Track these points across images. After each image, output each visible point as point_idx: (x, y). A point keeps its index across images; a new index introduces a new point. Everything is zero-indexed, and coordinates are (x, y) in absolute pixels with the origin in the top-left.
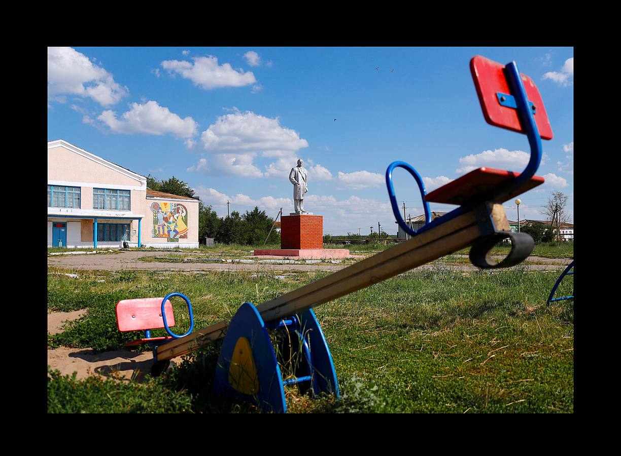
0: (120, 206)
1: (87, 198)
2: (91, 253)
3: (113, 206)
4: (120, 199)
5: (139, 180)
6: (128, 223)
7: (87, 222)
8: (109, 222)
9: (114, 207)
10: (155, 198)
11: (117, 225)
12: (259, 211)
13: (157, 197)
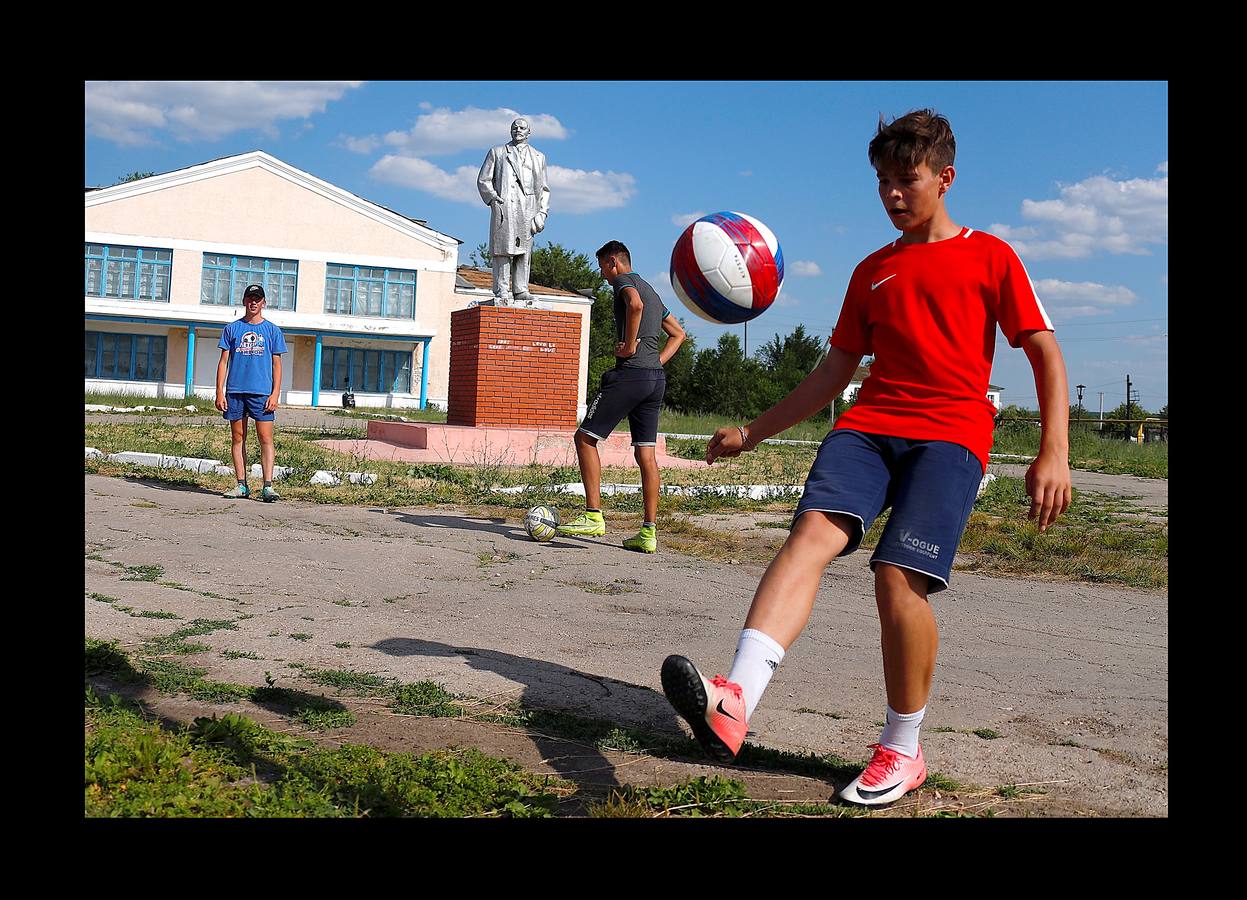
0: (388, 309)
1: (312, 285)
2: (129, 409)
3: (374, 308)
4: (389, 291)
5: (438, 246)
6: (407, 348)
7: (309, 343)
8: (362, 346)
9: (376, 311)
10: (477, 290)
11: (379, 352)
12: (805, 336)
13: (482, 287)
